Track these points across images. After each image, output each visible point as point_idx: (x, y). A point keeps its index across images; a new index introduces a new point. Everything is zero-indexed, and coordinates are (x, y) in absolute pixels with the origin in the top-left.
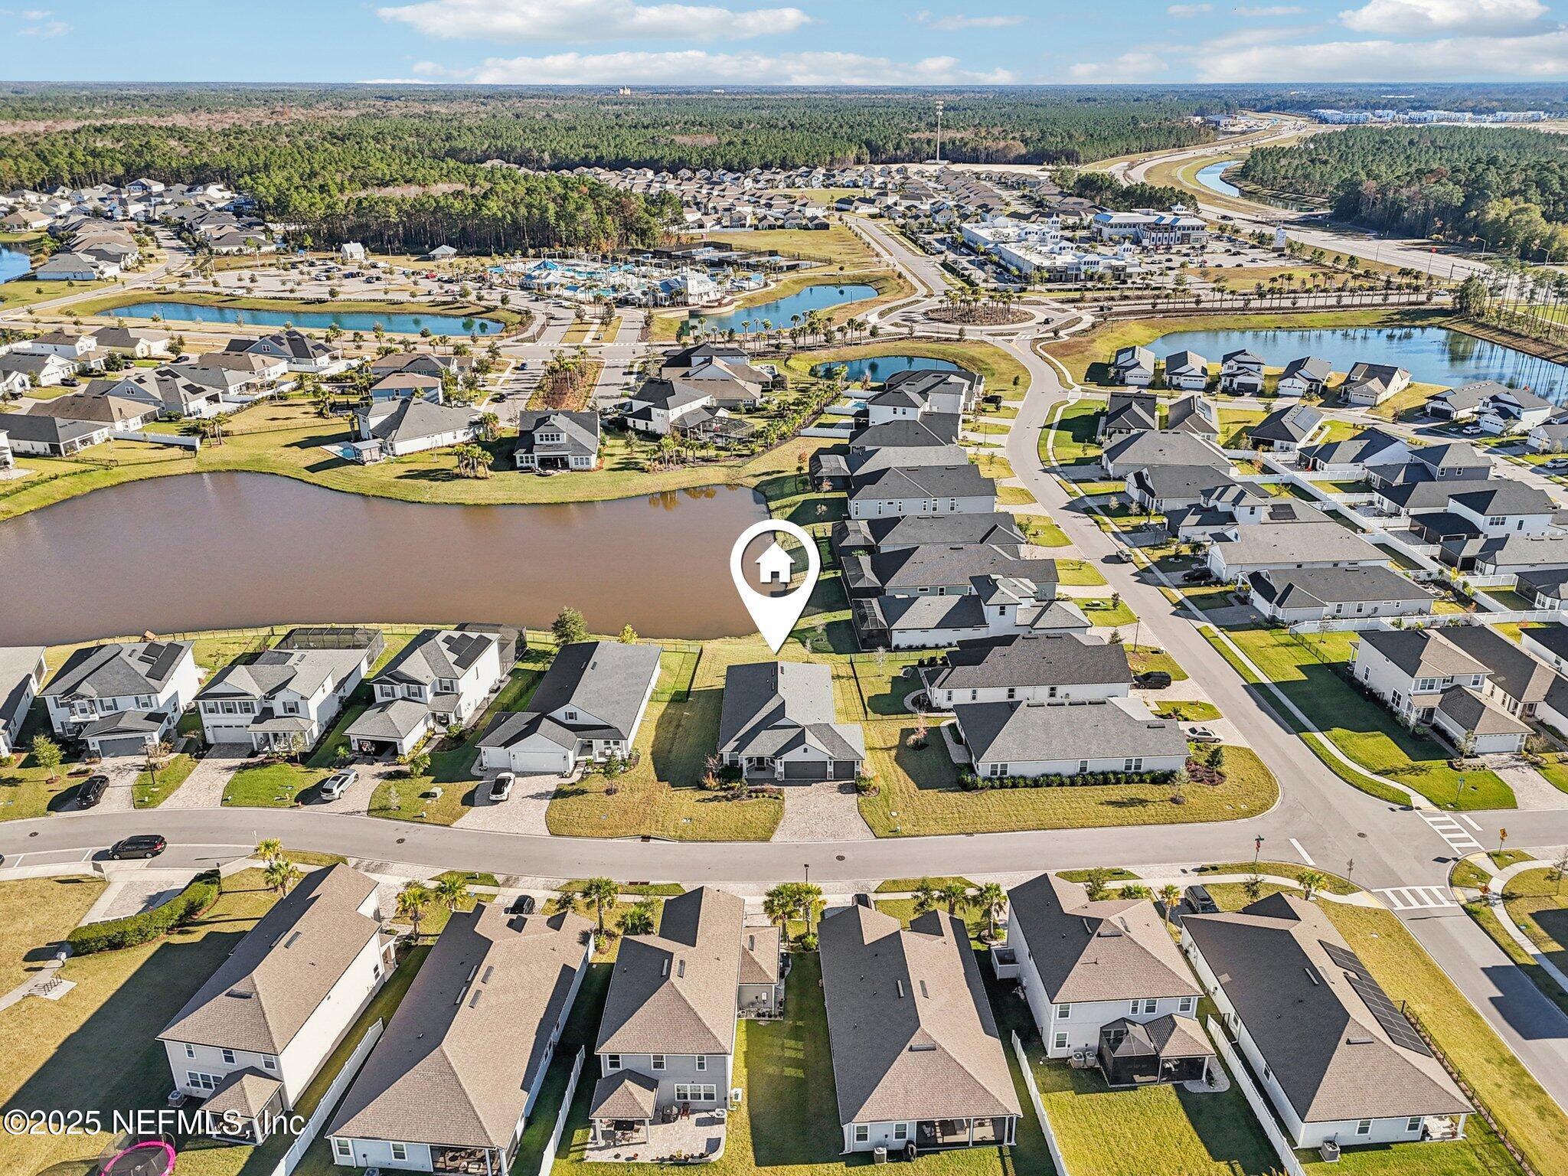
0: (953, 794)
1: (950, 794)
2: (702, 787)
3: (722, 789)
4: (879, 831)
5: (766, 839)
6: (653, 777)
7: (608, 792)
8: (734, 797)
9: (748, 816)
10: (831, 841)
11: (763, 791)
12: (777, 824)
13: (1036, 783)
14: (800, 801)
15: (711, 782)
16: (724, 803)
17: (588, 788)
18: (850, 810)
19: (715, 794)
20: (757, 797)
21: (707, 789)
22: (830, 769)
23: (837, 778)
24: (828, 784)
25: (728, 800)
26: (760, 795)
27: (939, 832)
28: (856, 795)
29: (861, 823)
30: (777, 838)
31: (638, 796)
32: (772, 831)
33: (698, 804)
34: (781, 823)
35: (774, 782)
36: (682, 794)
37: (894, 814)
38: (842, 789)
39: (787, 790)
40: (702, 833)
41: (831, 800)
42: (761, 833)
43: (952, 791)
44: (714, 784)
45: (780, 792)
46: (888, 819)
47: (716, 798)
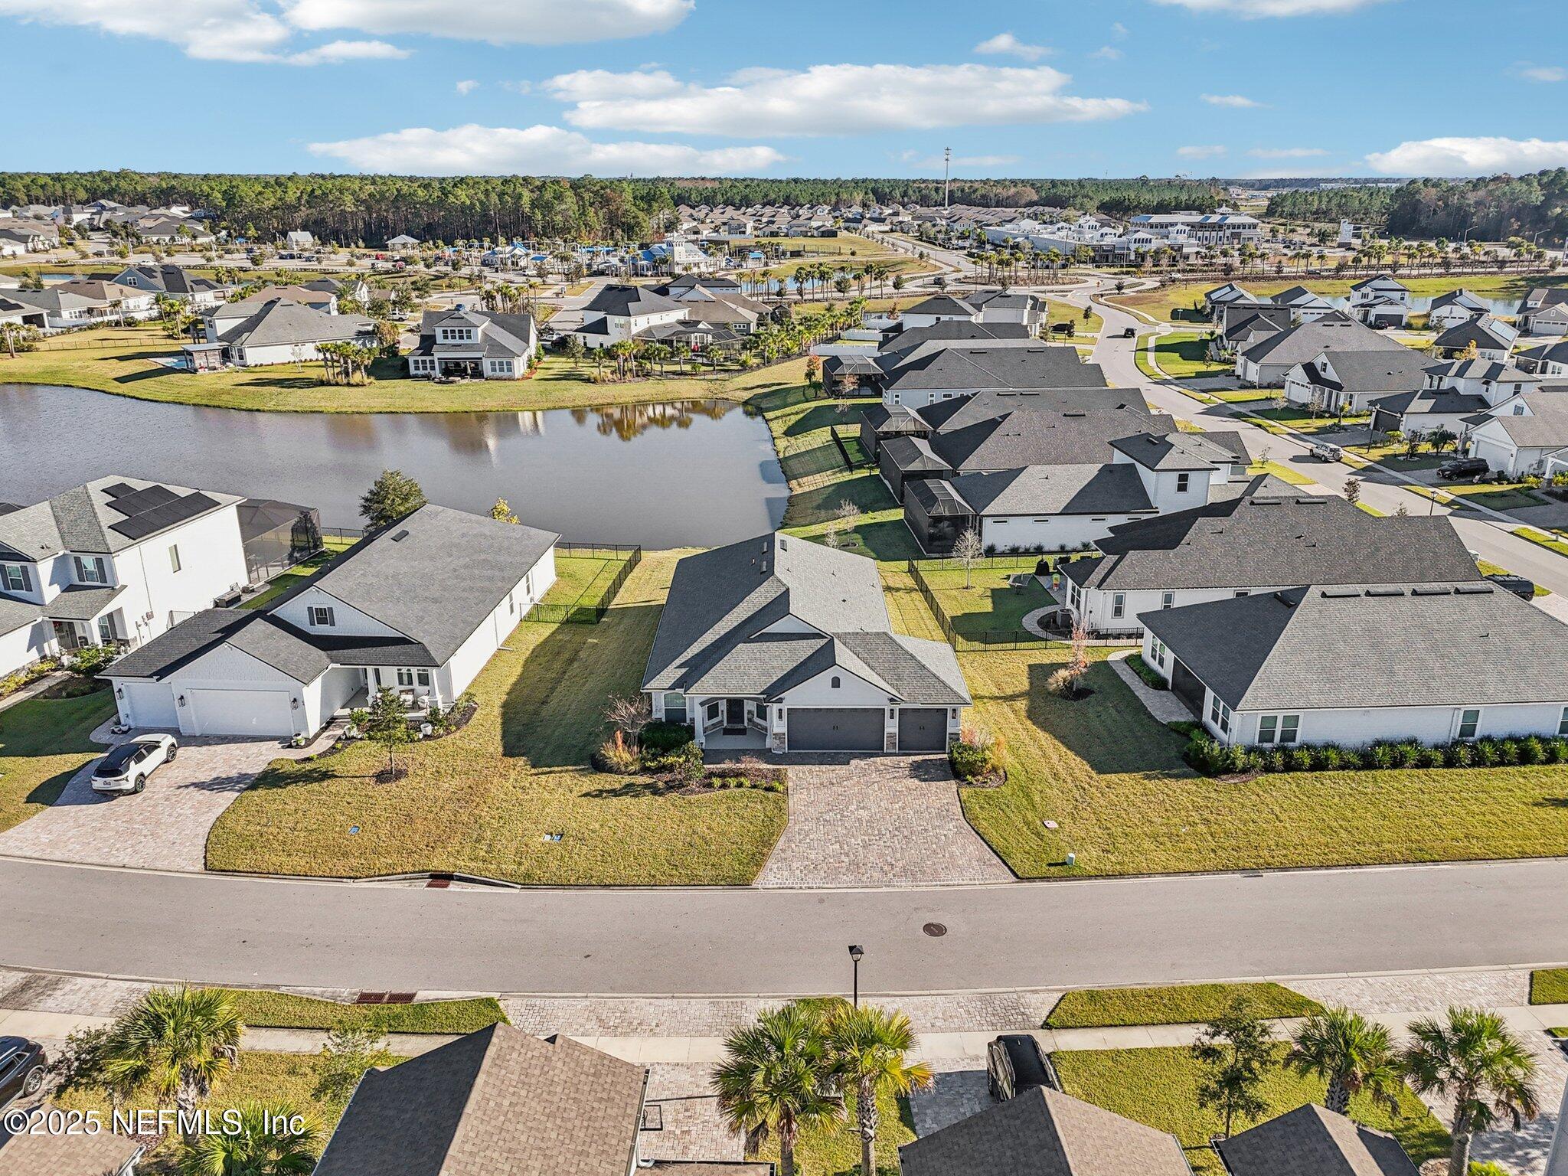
0: (1182, 783)
1: (1172, 783)
2: (599, 766)
3: (645, 770)
4: (1025, 867)
5: (742, 882)
6: (496, 746)
7: (382, 777)
8: (670, 787)
9: (702, 828)
10: (904, 886)
11: (738, 774)
12: (769, 844)
13: (1367, 759)
14: (825, 795)
15: (618, 753)
16: (647, 799)
17: (339, 769)
18: (943, 814)
19: (628, 779)
20: (724, 786)
21: (610, 770)
22: (892, 727)
23: (905, 749)
24: (888, 760)
25: (656, 791)
26: (733, 782)
27: (1174, 864)
28: (953, 785)
29: (975, 847)
30: (770, 877)
31: (449, 785)
32: (757, 860)
33: (585, 801)
34: (781, 843)
35: (766, 755)
36: (550, 780)
37: (1052, 824)
38: (920, 771)
39: (792, 772)
40: (583, 865)
41: (896, 795)
42: (729, 866)
43: (1177, 777)
44: (627, 757)
45: (779, 777)
46: (1038, 834)
47: (628, 790)
